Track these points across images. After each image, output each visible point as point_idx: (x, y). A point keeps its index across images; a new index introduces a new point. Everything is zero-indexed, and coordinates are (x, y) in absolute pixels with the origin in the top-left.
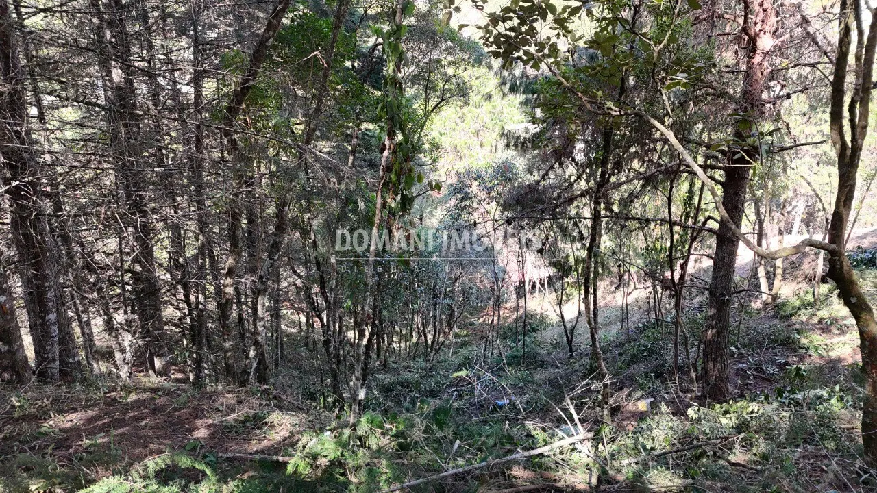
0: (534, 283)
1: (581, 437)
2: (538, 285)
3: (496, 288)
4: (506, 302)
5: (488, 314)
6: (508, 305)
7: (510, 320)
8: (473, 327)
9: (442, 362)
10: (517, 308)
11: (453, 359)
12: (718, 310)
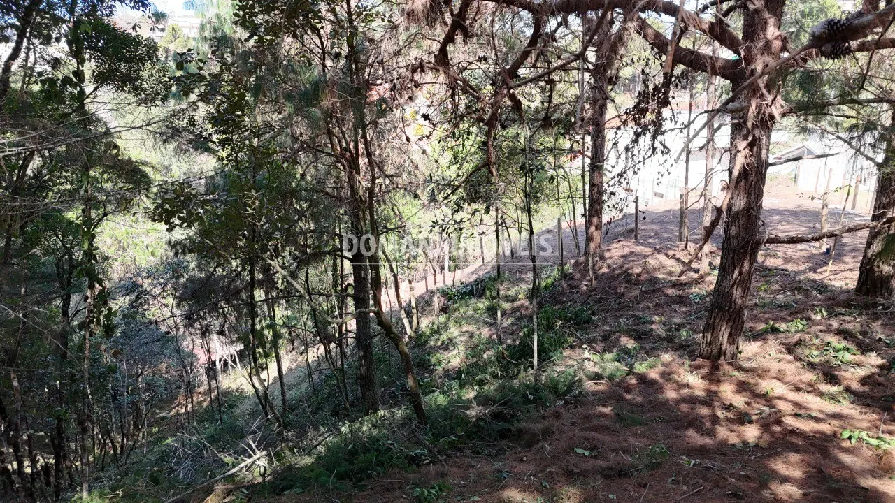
0: (225, 361)
1: (258, 456)
2: (230, 362)
3: (185, 374)
4: (199, 387)
5: (180, 404)
6: (201, 390)
7: (205, 404)
8: (165, 421)
9: (137, 462)
10: (210, 391)
11: (149, 456)
12: (365, 352)
